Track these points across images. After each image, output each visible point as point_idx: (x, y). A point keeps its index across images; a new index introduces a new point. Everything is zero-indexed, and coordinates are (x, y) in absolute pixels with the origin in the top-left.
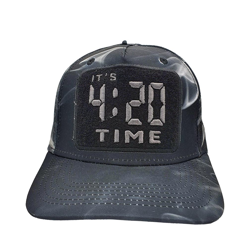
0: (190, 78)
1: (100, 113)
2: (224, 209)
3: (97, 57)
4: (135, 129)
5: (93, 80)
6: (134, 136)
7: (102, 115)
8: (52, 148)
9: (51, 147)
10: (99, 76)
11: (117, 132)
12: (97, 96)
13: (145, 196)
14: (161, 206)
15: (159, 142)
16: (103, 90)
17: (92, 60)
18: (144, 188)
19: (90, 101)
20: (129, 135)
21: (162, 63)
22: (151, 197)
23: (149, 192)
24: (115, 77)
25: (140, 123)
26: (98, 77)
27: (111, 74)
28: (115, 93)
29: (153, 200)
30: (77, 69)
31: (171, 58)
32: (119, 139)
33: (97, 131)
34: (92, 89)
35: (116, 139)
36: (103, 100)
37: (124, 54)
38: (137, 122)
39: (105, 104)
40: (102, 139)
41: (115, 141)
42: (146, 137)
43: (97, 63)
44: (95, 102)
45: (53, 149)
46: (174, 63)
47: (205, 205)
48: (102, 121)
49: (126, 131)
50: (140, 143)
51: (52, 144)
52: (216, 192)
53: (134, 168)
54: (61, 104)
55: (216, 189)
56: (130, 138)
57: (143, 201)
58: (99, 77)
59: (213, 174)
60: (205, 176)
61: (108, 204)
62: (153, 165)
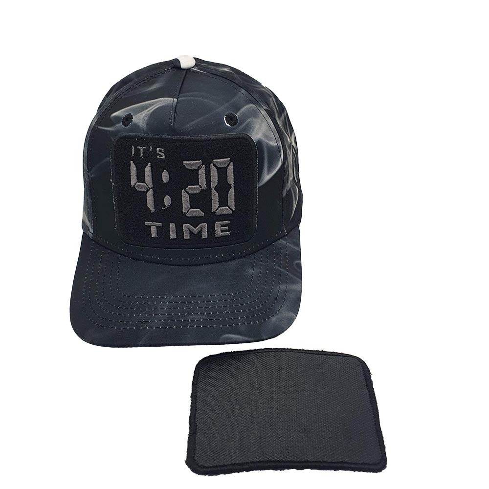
0: (271, 140)
1: (148, 202)
2: (296, 316)
3: (136, 112)
4: (195, 221)
5: (133, 153)
6: (195, 230)
7: (150, 205)
8: (89, 230)
10: (141, 149)
11: (172, 226)
12: (141, 178)
13: (205, 314)
14: (221, 326)
15: (228, 233)
16: (148, 170)
17: (129, 119)
18: (205, 302)
19: (132, 184)
20: (189, 229)
21: (228, 125)
22: (211, 313)
23: (210, 307)
24: (163, 155)
25: (202, 214)
26: (140, 150)
27: (158, 149)
28: (165, 176)
29: (213, 318)
31: (243, 109)
32: (176, 234)
33: (146, 223)
34: (133, 167)
35: (173, 235)
36: (150, 185)
37: (172, 120)
38: (198, 212)
39: (154, 191)
40: (154, 234)
41: (171, 237)
42: (211, 230)
43: (136, 126)
44: (140, 187)
45: (91, 233)
46: (248, 117)
47: (274, 315)
48: (152, 212)
49: (184, 225)
50: (203, 237)
51: (88, 224)
52: (294, 291)
53: (198, 268)
54: (93, 176)
55: (294, 287)
56: (190, 233)
57: (202, 320)
58: (142, 150)
59: (298, 262)
60: (285, 268)
61: (164, 327)
62: (221, 262)
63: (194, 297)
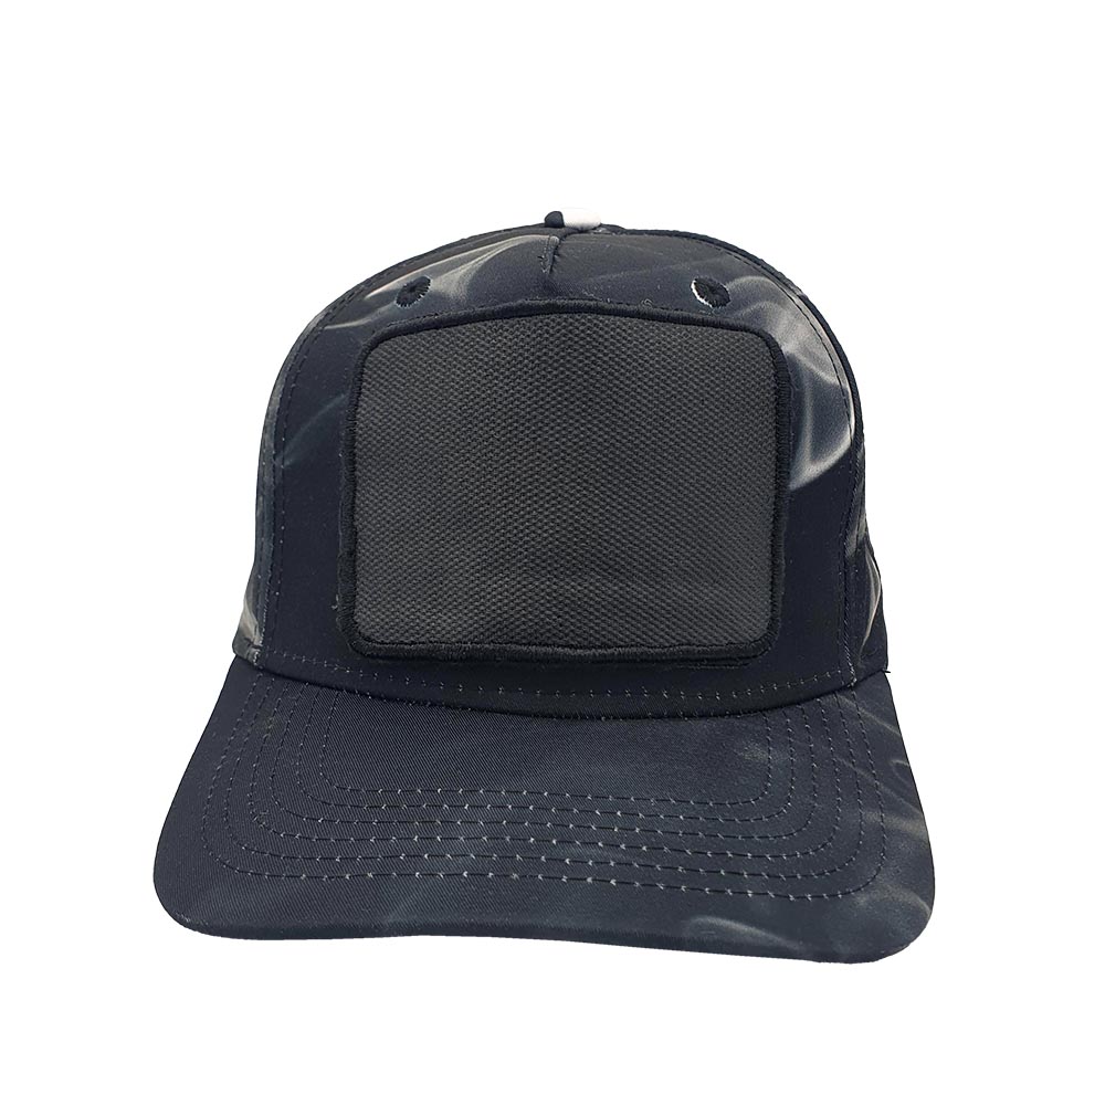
0: (821, 365)
2: (932, 908)
3: (438, 272)
8: (250, 643)
9: (248, 636)
13: (623, 846)
14: (683, 888)
17: (419, 286)
18: (619, 813)
21: (703, 301)
22: (644, 848)
23: (637, 830)
29: (653, 864)
30: (355, 319)
31: (743, 280)
37: (547, 263)
43: (440, 298)
45: (256, 647)
46: (760, 299)
47: (859, 889)
51: (252, 625)
52: (908, 836)
53: (584, 725)
54: (287, 463)
55: (907, 825)
57: (612, 864)
59: (901, 762)
60: (867, 769)
61: (477, 875)
62: (661, 717)
63: (579, 796)
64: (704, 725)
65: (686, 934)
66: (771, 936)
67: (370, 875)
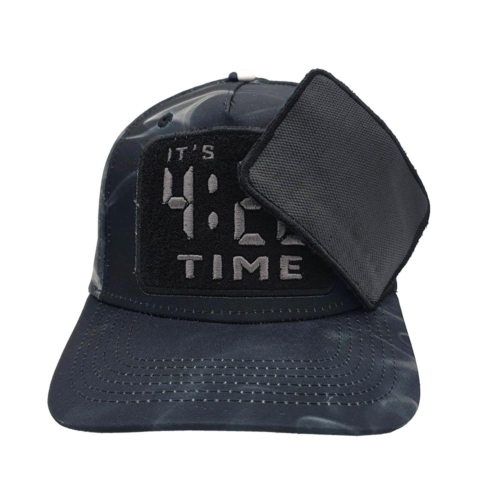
1: (184, 224)
2: (418, 404)
3: (176, 110)
4: (251, 253)
5: (169, 158)
6: (251, 267)
7: (188, 228)
8: (96, 289)
9: (95, 285)
10: (181, 150)
11: (217, 258)
12: (177, 190)
13: (268, 384)
14: (297, 403)
15: (298, 276)
16: (188, 177)
17: (167, 118)
18: (267, 368)
19: (165, 199)
20: (242, 265)
22: (279, 384)
23: (276, 376)
24: (212, 153)
25: (262, 242)
26: (179, 152)
27: (205, 147)
28: (213, 183)
29: (283, 392)
30: (138, 134)
32: (222, 273)
33: (180, 257)
34: (168, 176)
35: (217, 274)
36: (190, 198)
37: (227, 106)
38: (255, 239)
39: (194, 206)
40: (189, 273)
41: (215, 277)
42: (275, 268)
43: (177, 124)
44: (175, 202)
45: (99, 291)
47: (382, 398)
48: (189, 239)
49: (234, 258)
50: (262, 278)
51: (97, 280)
52: (406, 370)
54: (110, 204)
55: (406, 364)
56: (242, 271)
57: (263, 393)
58: (182, 152)
59: (404, 334)
60: (387, 338)
61: (199, 400)
62: (288, 321)
63: (248, 361)
64: (308, 323)
65: (298, 425)
66: (339, 424)
67: (148, 401)
